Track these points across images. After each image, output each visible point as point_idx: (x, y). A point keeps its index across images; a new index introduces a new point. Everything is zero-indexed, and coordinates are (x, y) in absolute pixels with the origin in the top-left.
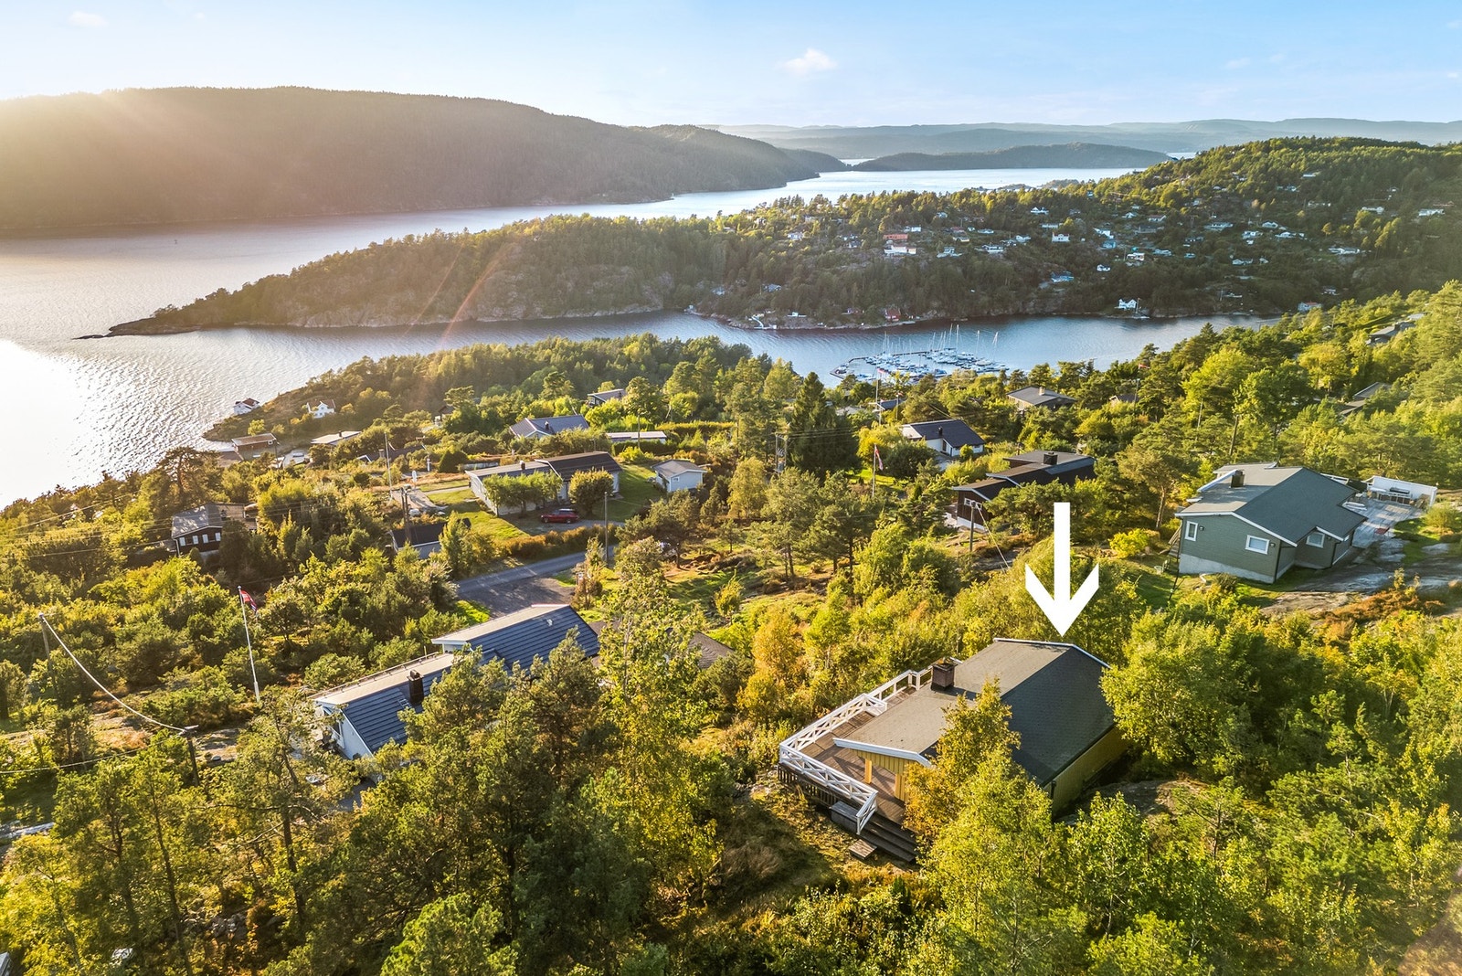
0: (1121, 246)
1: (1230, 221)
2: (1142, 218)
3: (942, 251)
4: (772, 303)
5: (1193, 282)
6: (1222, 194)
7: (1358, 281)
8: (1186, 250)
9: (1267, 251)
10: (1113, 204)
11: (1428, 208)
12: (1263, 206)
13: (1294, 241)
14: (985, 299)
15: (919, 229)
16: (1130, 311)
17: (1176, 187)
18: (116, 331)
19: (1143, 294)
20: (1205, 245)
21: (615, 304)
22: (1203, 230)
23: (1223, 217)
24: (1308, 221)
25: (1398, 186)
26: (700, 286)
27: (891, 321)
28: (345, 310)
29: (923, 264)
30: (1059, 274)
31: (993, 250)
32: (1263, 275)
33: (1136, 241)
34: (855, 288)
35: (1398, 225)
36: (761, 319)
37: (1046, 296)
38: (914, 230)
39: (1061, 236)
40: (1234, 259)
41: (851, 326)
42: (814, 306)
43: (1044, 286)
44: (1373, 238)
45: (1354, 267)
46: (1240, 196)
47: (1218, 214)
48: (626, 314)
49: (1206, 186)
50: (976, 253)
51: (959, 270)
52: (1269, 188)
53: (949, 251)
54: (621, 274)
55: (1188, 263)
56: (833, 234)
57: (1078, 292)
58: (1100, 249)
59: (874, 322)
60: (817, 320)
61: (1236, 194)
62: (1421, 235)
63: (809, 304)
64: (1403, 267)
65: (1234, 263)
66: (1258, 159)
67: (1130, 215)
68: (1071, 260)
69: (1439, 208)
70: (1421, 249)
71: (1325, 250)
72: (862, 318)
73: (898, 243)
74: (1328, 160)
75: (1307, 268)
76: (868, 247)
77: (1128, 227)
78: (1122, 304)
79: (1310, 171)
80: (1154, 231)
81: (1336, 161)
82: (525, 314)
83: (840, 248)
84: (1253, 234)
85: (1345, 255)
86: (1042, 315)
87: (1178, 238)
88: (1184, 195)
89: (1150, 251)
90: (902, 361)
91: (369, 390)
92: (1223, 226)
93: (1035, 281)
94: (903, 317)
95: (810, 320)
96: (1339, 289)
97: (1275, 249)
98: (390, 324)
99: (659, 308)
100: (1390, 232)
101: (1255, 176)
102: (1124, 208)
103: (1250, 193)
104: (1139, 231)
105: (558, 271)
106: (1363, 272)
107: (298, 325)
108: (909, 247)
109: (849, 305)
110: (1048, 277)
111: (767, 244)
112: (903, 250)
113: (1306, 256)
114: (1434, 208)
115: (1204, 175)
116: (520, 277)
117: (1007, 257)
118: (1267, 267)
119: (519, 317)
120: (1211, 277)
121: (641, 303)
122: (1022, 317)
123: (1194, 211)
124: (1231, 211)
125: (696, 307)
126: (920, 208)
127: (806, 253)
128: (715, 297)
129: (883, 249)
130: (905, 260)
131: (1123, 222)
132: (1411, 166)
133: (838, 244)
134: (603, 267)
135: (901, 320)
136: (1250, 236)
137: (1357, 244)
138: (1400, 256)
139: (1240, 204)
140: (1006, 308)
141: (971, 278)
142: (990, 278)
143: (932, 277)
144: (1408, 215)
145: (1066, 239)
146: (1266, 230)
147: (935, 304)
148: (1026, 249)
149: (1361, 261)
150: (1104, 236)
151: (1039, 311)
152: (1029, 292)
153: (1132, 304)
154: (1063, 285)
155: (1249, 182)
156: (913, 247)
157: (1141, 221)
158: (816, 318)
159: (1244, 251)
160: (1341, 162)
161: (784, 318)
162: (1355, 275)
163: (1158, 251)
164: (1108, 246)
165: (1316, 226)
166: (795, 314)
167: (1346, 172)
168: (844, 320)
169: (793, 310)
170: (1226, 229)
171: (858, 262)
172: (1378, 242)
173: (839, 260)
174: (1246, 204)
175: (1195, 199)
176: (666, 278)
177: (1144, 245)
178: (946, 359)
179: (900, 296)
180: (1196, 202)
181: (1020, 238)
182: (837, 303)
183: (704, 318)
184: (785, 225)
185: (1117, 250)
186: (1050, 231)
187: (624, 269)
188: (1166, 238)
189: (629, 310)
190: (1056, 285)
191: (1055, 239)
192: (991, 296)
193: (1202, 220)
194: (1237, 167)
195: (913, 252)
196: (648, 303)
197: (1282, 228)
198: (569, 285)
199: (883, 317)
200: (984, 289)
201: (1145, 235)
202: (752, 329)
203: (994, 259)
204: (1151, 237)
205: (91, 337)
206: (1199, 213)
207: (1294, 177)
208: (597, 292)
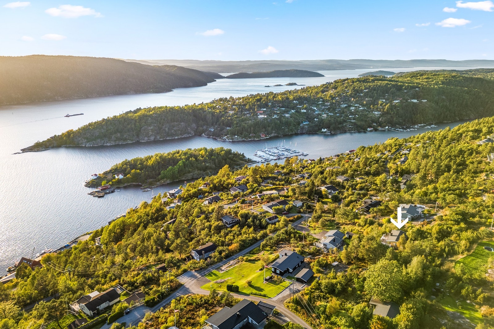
0: (320, 112)
1: (347, 104)
2: (323, 103)
3: (273, 116)
4: (229, 133)
5: (341, 123)
6: (344, 96)
7: (381, 121)
8: (336, 113)
9: (358, 113)
10: (315, 98)
11: (396, 100)
12: (355, 100)
13: (364, 110)
14: (287, 130)
15: (265, 109)
16: (325, 132)
17: (331, 93)
18: (24, 151)
19: (328, 127)
20: (341, 112)
21: (181, 134)
22: (340, 106)
23: (345, 103)
24: (366, 104)
25: (388, 94)
26: (205, 127)
27: (263, 137)
28: (99, 140)
29: (269, 120)
30: (305, 122)
31: (287, 115)
32: (357, 120)
33: (323, 111)
34: (252, 128)
35: (389, 105)
36: (226, 138)
37: (303, 128)
38: (264, 109)
39: (304, 110)
40: (350, 115)
41: (252, 139)
42: (241, 134)
43: (301, 125)
44: (384, 109)
45: (380, 117)
46: (348, 97)
47: (343, 102)
48: (184, 137)
49: (339, 94)
50: (283, 116)
51: (279, 122)
52: (355, 94)
53: (275, 116)
54: (182, 125)
55: (338, 117)
56: (242, 111)
57: (311, 127)
58: (314, 114)
59: (258, 138)
60: (243, 138)
61: (347, 96)
62: (395, 107)
63: (240, 133)
64: (391, 117)
65: (350, 117)
66: (351, 85)
67: (320, 102)
68: (308, 117)
69: (399, 100)
70: (396, 112)
71: (372, 112)
72: (255, 137)
73: (261, 114)
74: (370, 86)
75: (368, 118)
76: (253, 115)
77: (320, 106)
78: (323, 130)
79: (365, 89)
80: (327, 107)
81: (372, 86)
82: (155, 139)
83: (245, 116)
84: (353, 108)
85: (377, 114)
86: (302, 134)
87: (334, 109)
88: (333, 96)
89: (327, 113)
90: (271, 151)
91: (134, 170)
92: (345, 106)
93: (299, 124)
94: (266, 136)
95: (241, 138)
96: (377, 124)
97: (359, 112)
98: (114, 144)
99: (193, 135)
100: (388, 107)
101: (351, 91)
102: (318, 100)
103: (351, 96)
104: (323, 107)
105: (163, 125)
106: (382, 119)
107: (83, 146)
108: (264, 115)
109: (250, 133)
110: (302, 122)
111: (223, 115)
112: (263, 116)
113: (367, 114)
114: (397, 100)
115: (338, 90)
116: (152, 128)
117: (291, 117)
118: (358, 118)
119: (153, 140)
120: (345, 121)
121: (189, 133)
122: (297, 134)
123: (337, 101)
124: (346, 101)
125: (205, 134)
126: (264, 102)
127: (236, 118)
128: (211, 131)
129: (257, 116)
130: (264, 119)
131: (318, 105)
132: (391, 88)
133: (244, 115)
134: (175, 123)
135: (265, 137)
136: (352, 108)
137: (380, 111)
138: (391, 114)
139: (348, 99)
140: (293, 132)
141: (282, 124)
142: (287, 124)
143: (273, 124)
144: (391, 102)
145: (305, 111)
146: (356, 107)
147: (274, 132)
148: (295, 114)
149: (382, 115)
150: (314, 109)
151: (301, 132)
152: (298, 127)
153: (326, 130)
154: (307, 125)
155: (350, 92)
156: (266, 115)
157: (323, 105)
158: (242, 137)
159: (352, 113)
160: (373, 87)
161: (233, 138)
162: (380, 120)
163: (330, 114)
164: (317, 113)
165: (369, 106)
166: (236, 136)
167: (375, 90)
168: (250, 138)
169: (235, 135)
170: (346, 106)
171: (251, 120)
172: (385, 110)
173: (246, 120)
174: (350, 99)
175: (337, 97)
176: (194, 125)
177: (325, 112)
178: (283, 150)
179: (264, 130)
180: (337, 98)
181: (293, 111)
182: (247, 132)
183: (208, 138)
184: (227, 108)
185: (319, 114)
186: (300, 109)
187: (182, 123)
188: (331, 110)
189: (185, 136)
190: (305, 125)
191: (302, 111)
192: (288, 129)
193: (339, 104)
194: (346, 87)
195: (266, 117)
196: (190, 133)
197: (360, 106)
198: (167, 129)
199: (260, 136)
200: (286, 127)
201: (325, 109)
202: (224, 141)
203: (287, 118)
204: (327, 109)
205: (17, 153)
206: (338, 102)
207: (362, 91)
208: (175, 131)
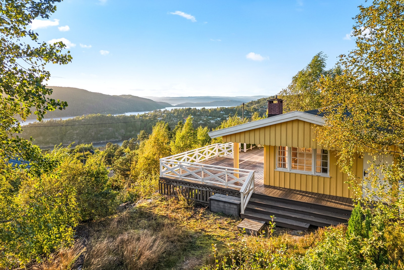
2: (247, 114)
3: (199, 122)
10: (240, 111)
15: (193, 117)
17: (254, 106)
21: (107, 139)
26: (133, 133)
31: (212, 121)
49: (261, 106)
50: (208, 122)
56: (170, 118)
83: (172, 121)
99: (121, 139)
105: (89, 130)
111: (151, 121)
115: (260, 103)
116: (77, 132)
121: (115, 138)
126: (193, 112)
134: (104, 128)
148: (220, 121)
176: (123, 131)
180: (260, 110)
181: (218, 119)
184: (157, 116)
186: (226, 117)
187: (110, 129)
189: (111, 140)
198: (93, 133)
203: (213, 124)
208: (102, 135)
